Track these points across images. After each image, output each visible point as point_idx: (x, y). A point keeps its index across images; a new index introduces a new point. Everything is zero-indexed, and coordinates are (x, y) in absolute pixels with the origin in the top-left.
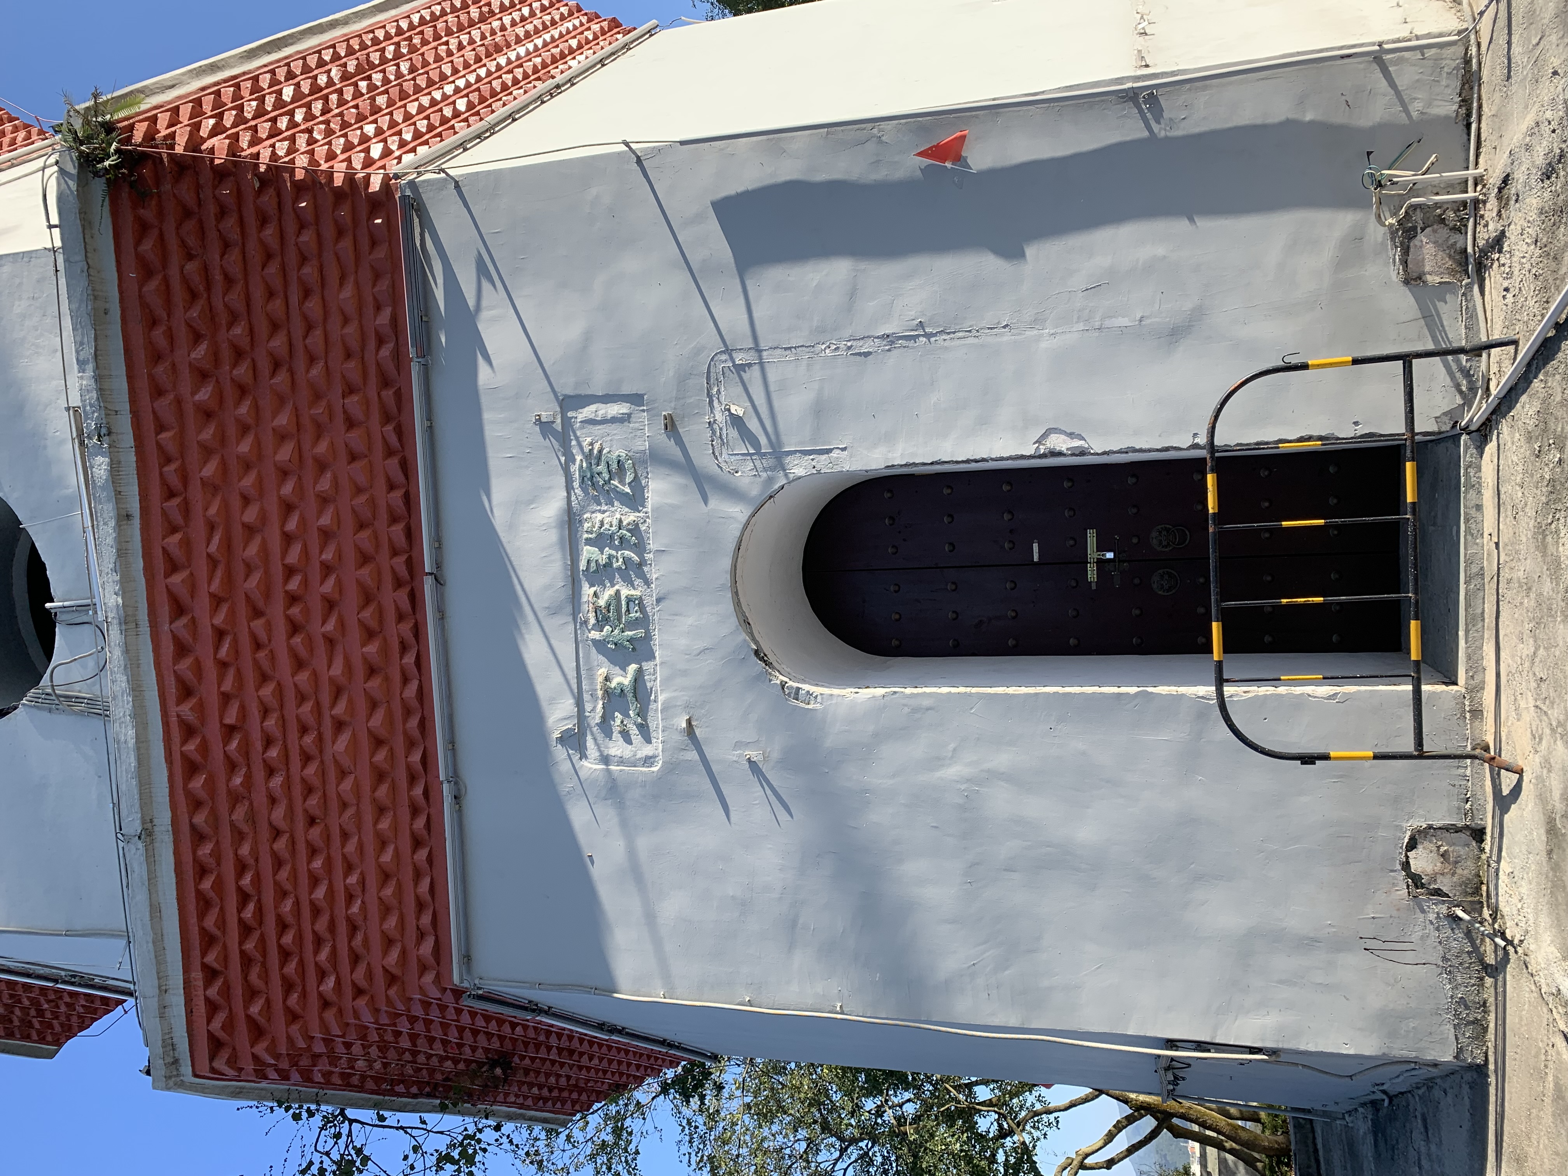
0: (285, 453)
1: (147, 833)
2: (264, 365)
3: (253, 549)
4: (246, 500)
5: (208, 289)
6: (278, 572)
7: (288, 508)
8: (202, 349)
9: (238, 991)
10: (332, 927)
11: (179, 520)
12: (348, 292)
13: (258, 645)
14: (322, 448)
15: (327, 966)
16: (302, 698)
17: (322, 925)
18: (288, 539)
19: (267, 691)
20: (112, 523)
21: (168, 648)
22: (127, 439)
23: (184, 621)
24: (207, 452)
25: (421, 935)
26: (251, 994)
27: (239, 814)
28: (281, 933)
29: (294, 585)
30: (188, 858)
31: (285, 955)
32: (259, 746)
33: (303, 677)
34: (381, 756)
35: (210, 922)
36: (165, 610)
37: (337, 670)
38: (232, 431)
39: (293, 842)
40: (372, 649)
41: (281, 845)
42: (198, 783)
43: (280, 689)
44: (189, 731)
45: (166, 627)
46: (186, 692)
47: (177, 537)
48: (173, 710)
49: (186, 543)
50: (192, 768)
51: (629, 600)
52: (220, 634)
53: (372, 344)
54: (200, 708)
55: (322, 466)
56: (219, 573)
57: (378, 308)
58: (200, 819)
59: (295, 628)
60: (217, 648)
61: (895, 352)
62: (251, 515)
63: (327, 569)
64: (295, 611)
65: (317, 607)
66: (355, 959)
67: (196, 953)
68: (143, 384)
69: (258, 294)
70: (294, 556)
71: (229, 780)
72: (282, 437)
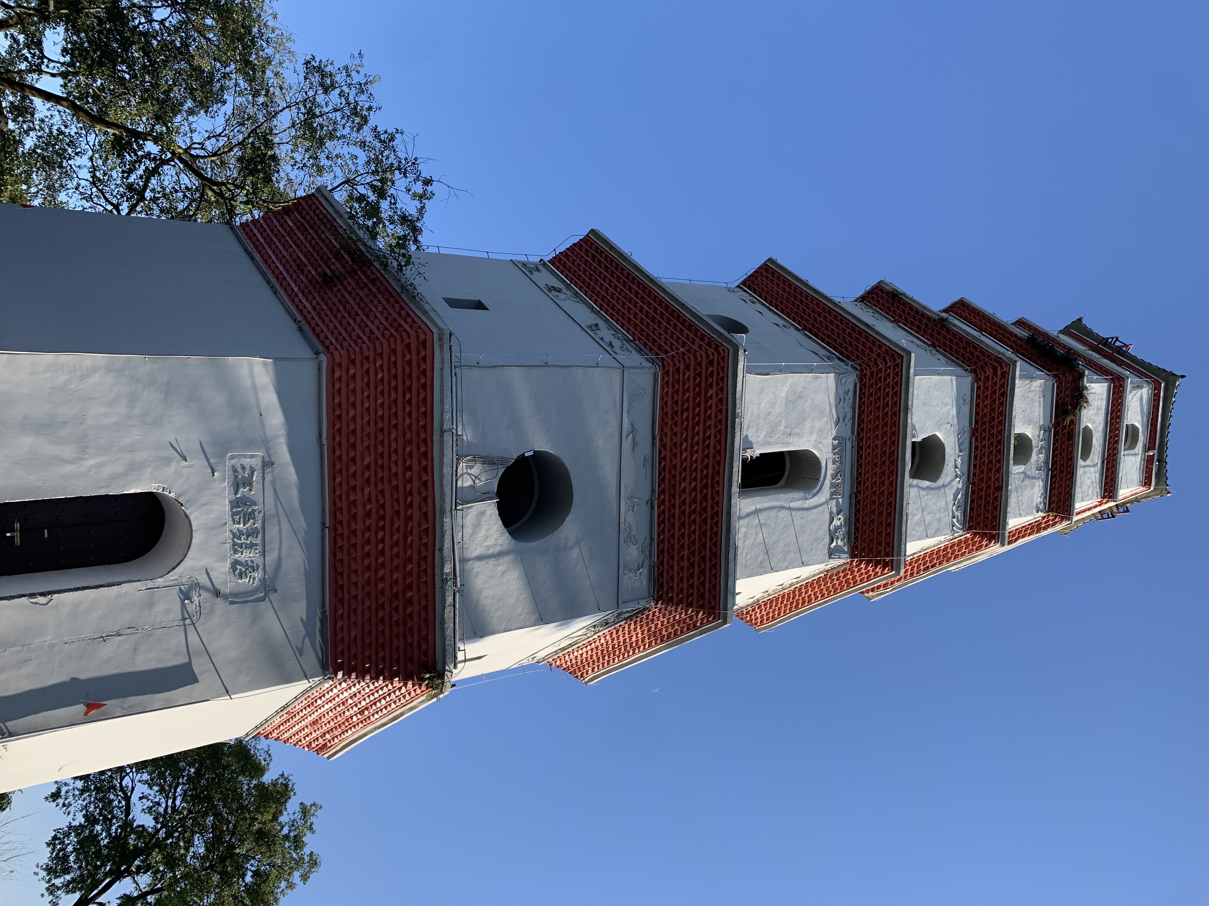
0: (381, 573)
1: (442, 432)
2: (387, 606)
3: (396, 537)
4: (397, 555)
5: (405, 633)
6: (387, 528)
7: (382, 552)
8: (409, 611)
9: (414, 365)
10: (376, 387)
11: (422, 548)
12: (353, 634)
13: (397, 500)
14: (367, 575)
15: (379, 371)
16: (382, 479)
17: (380, 388)
18: (383, 540)
19: (394, 483)
20: (445, 548)
21: (430, 500)
22: (437, 578)
23: (424, 511)
24: (410, 573)
25: (340, 379)
26: (410, 362)
27: (408, 436)
28: (396, 386)
29: (381, 523)
30: (429, 420)
31: (395, 376)
32: (399, 462)
33: (380, 487)
34: (352, 454)
35: (422, 395)
36: (430, 515)
37: (367, 491)
38: (401, 581)
39: (390, 422)
40: (352, 498)
41: (394, 422)
42: (423, 449)
43: (390, 482)
44: (425, 469)
45: (429, 509)
46: (425, 484)
47: (423, 542)
48: (430, 478)
49: (420, 539)
50: (425, 455)
51: (239, 523)
52: (411, 505)
53: (345, 615)
54: (420, 478)
55: (368, 568)
56: (409, 529)
57: (342, 628)
58: (423, 436)
59: (383, 506)
60: (412, 501)
61: (117, 629)
62: (396, 550)
63: (369, 529)
64: (382, 513)
65: (374, 515)
66: (368, 372)
67: (428, 383)
68: (430, 599)
69: (387, 632)
70: (380, 535)
71: (412, 449)
72: (383, 579)
